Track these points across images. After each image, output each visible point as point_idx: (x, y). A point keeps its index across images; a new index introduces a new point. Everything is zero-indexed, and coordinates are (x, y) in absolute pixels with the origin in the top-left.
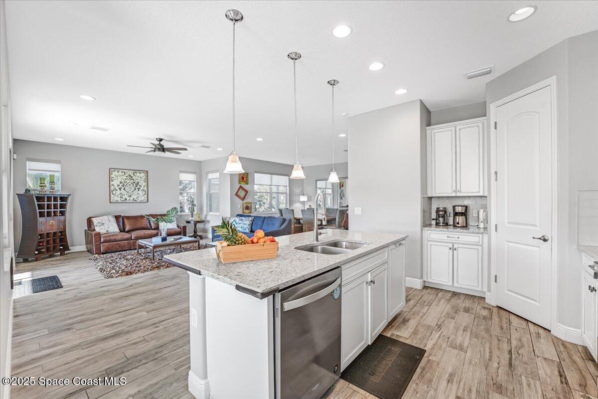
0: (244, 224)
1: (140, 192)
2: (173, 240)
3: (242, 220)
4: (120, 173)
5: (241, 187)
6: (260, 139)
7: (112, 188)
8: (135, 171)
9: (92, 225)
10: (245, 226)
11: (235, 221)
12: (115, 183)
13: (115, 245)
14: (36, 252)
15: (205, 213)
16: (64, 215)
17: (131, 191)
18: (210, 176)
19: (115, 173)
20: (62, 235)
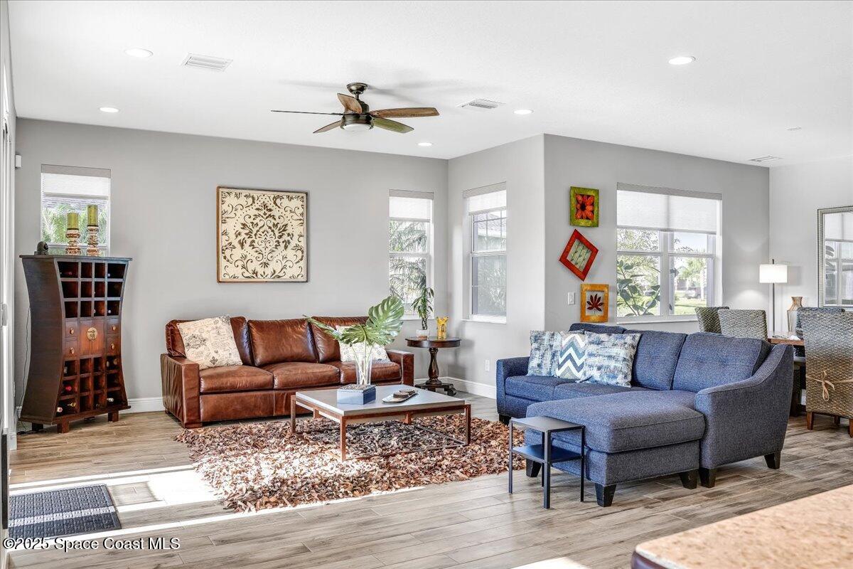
0: (610, 357)
1: (290, 253)
2: (390, 398)
3: (599, 343)
4: (243, 200)
5: (577, 236)
6: (681, 61)
7: (224, 241)
8: (279, 193)
9: (178, 344)
10: (612, 364)
11: (572, 344)
12: (231, 226)
13: (233, 401)
14: (59, 410)
15: (458, 315)
16: (117, 314)
17: (268, 250)
18: (477, 203)
19: (231, 200)
20: (112, 366)
